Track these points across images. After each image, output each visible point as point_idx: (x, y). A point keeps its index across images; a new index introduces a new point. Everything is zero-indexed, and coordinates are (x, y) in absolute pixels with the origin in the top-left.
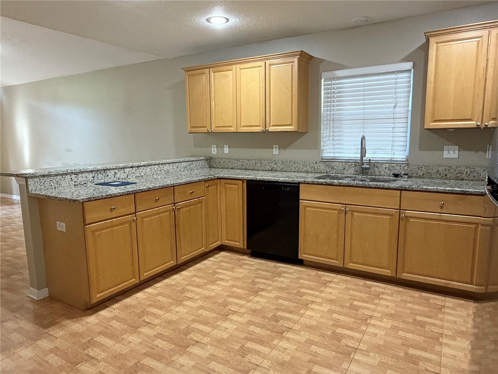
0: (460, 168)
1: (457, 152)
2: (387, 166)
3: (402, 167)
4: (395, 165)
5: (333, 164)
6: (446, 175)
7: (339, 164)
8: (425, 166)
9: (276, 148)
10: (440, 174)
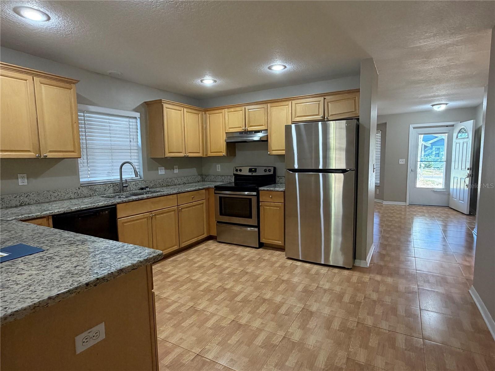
0: (167, 180)
1: (164, 170)
2: (134, 183)
3: (142, 183)
4: (138, 182)
5: (95, 187)
6: (162, 184)
7: (101, 186)
8: (153, 180)
9: (23, 178)
10: (160, 185)
